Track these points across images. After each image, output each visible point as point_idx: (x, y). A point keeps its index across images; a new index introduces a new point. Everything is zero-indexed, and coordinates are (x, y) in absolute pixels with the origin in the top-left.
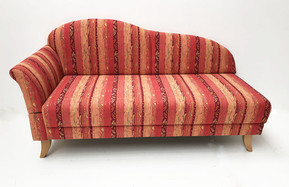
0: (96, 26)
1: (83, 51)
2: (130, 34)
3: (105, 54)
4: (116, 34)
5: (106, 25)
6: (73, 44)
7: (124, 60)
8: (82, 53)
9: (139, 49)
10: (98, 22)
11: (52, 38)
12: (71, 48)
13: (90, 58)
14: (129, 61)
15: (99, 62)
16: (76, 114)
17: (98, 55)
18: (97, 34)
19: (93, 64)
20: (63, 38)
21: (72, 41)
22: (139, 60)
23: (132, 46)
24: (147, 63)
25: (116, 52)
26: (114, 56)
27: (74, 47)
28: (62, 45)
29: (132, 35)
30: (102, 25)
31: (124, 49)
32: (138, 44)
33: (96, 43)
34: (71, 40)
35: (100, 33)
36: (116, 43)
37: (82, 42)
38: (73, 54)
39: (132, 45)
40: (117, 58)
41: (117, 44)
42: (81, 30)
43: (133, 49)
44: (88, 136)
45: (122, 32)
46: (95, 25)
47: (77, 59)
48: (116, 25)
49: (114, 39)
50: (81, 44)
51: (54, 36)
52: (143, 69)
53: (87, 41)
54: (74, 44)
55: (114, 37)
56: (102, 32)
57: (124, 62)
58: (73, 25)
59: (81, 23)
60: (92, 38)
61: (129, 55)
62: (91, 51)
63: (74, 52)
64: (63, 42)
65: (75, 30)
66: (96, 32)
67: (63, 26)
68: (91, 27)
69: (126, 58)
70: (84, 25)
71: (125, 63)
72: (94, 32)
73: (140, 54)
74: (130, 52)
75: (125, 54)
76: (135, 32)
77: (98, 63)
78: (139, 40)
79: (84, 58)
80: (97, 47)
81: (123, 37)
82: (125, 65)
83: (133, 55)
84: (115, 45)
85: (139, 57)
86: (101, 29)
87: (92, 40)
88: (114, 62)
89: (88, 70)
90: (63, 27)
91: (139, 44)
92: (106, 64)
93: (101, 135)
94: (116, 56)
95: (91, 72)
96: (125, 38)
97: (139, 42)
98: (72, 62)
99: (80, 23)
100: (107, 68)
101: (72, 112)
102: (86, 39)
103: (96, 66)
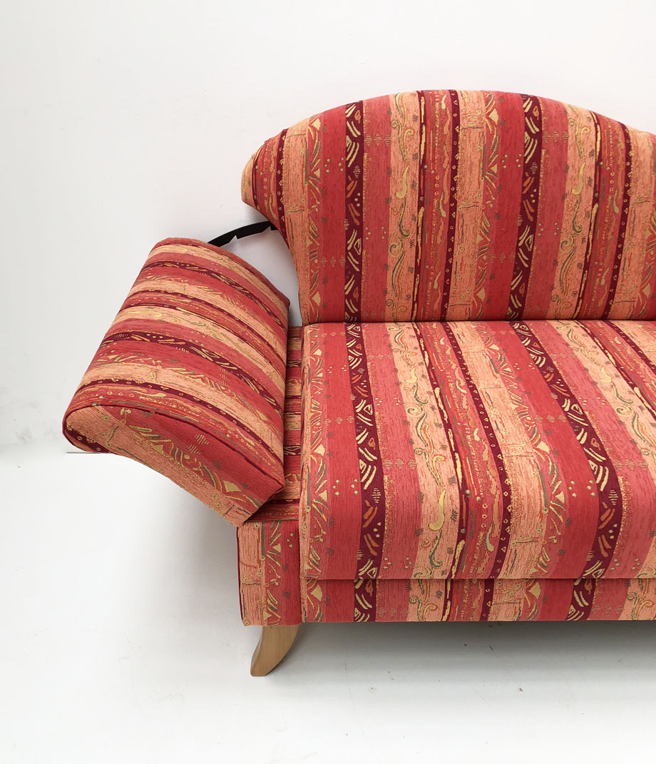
0: (456, 122)
1: (393, 228)
2: (591, 154)
3: (479, 238)
4: (537, 157)
5: (495, 116)
6: (354, 199)
7: (556, 263)
8: (387, 236)
9: (624, 217)
10: (462, 107)
11: (269, 174)
12: (348, 216)
13: (417, 257)
14: (575, 268)
15: (454, 270)
16: (444, 533)
17: (451, 245)
18: (458, 157)
19: (428, 280)
20: (315, 176)
21: (352, 186)
22: (617, 262)
23: (596, 206)
24: (645, 273)
25: (528, 229)
26: (518, 247)
27: (360, 210)
28: (311, 202)
29: (600, 159)
30: (480, 118)
31: (560, 217)
32: (620, 197)
33: (452, 193)
34: (348, 183)
35: (469, 149)
36: (530, 195)
37: (392, 189)
38: (351, 242)
39: (596, 200)
40: (529, 255)
41: (536, 197)
42: (393, 139)
43: (598, 221)
44: (470, 610)
45: (562, 145)
46: (449, 120)
47: (367, 259)
48: (535, 118)
49: (525, 178)
50: (388, 200)
51: (279, 167)
52: (627, 299)
53: (413, 186)
54: (361, 199)
55: (527, 168)
56: (480, 147)
57: (553, 270)
58: (357, 117)
59: (393, 112)
60: (436, 174)
61: (579, 243)
62: (426, 227)
63: (355, 234)
64: (315, 190)
65: (368, 140)
66: (455, 150)
67: (317, 124)
68: (434, 129)
69: (563, 253)
70: (403, 116)
71: (558, 274)
72: (447, 149)
73: (623, 239)
74: (585, 231)
75: (563, 238)
76: (615, 145)
77: (448, 276)
78: (628, 180)
79: (392, 257)
80: (453, 209)
81: (562, 168)
82: (556, 283)
83: (593, 245)
84: (527, 203)
85: (620, 251)
86: (475, 134)
87: (435, 181)
88: (515, 270)
89: (403, 301)
90: (314, 129)
91: (626, 197)
92: (478, 277)
93: (524, 611)
94: (524, 247)
95: (413, 309)
96: (571, 173)
97: (626, 189)
98: (346, 271)
99: (389, 112)
100: (482, 295)
101: (432, 526)
102: (410, 178)
103: (436, 286)
